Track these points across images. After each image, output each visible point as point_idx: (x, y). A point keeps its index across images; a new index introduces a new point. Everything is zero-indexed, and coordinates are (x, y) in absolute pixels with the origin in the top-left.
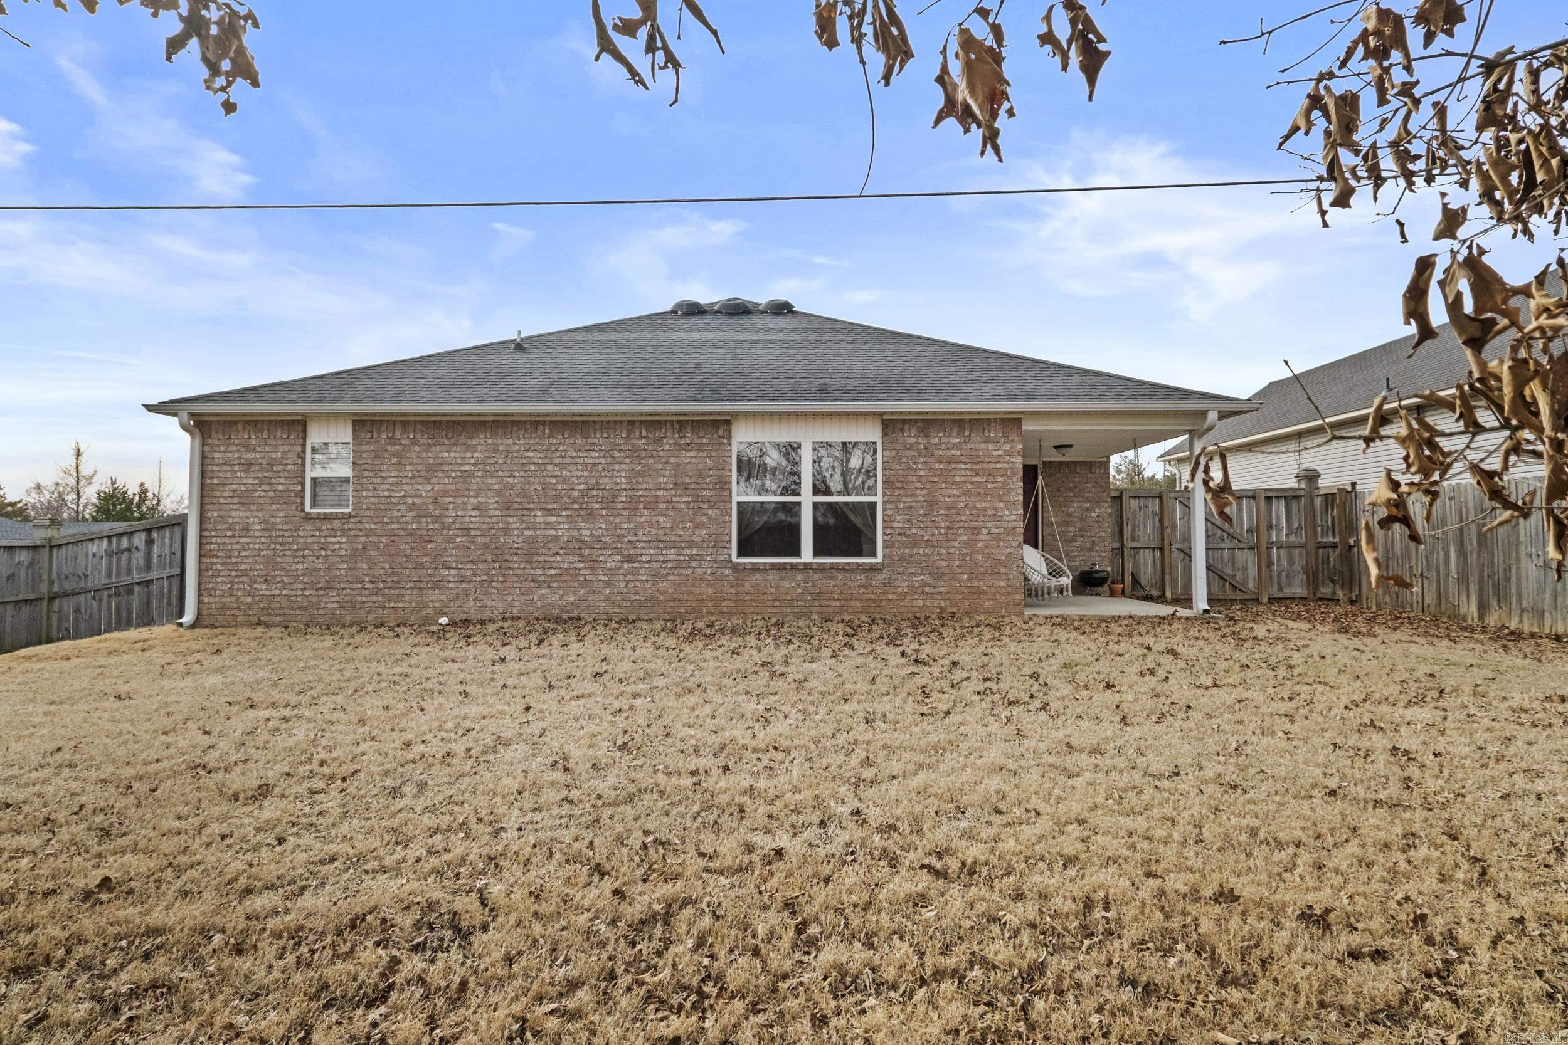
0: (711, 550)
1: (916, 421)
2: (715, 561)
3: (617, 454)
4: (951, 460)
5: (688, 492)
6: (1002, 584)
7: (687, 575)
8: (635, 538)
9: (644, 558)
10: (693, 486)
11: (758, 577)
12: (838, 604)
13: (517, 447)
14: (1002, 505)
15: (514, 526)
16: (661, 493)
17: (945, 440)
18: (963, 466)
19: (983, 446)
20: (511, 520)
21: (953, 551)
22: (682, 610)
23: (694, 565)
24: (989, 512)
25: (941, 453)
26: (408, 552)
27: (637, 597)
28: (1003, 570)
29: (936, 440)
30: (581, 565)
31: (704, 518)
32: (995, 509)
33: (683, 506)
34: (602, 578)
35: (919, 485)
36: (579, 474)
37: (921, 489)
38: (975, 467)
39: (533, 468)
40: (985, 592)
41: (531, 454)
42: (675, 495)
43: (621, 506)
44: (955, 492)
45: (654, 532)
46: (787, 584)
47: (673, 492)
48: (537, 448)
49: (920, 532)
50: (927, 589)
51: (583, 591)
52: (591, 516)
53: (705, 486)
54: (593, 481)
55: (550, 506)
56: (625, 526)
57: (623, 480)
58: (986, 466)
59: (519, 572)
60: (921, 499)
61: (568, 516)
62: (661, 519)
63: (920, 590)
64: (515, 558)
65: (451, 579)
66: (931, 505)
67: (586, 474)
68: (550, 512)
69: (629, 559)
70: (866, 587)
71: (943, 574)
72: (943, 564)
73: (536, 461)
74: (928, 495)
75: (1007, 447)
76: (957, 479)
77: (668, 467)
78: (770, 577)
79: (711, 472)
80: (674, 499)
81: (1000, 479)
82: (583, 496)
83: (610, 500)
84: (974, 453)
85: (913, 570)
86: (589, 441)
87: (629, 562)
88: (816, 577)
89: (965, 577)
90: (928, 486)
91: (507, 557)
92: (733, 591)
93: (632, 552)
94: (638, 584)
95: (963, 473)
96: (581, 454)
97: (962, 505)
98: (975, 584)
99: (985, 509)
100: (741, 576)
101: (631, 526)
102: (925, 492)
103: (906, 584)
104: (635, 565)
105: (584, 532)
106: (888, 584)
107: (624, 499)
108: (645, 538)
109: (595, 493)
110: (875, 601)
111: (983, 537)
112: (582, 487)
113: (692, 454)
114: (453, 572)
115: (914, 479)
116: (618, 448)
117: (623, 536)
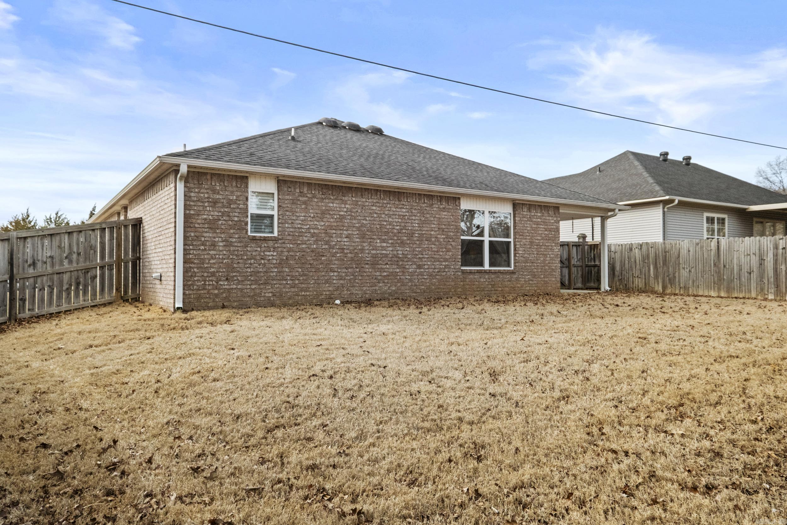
0: (453, 263)
1: (527, 204)
2: (455, 268)
3: (414, 211)
4: (538, 223)
5: (444, 233)
6: (554, 279)
7: (444, 276)
8: (421, 256)
9: (426, 267)
10: (446, 230)
11: (471, 276)
12: (500, 289)
13: (367, 204)
14: (554, 244)
15: (366, 248)
16: (433, 233)
17: (536, 214)
18: (542, 226)
19: (548, 218)
20: (365, 244)
21: (538, 264)
22: (442, 294)
23: (446, 270)
24: (550, 247)
25: (535, 220)
26: (312, 262)
27: (423, 287)
28: (554, 273)
29: (533, 214)
30: (398, 270)
31: (450, 247)
32: (552, 246)
33: (442, 240)
34: (408, 277)
35: (528, 234)
36: (397, 220)
37: (529, 236)
38: (546, 227)
39: (375, 216)
40: (548, 283)
41: (374, 208)
42: (439, 234)
43: (415, 239)
44: (539, 238)
45: (430, 253)
46: (482, 280)
47: (438, 232)
48: (378, 205)
49: (528, 256)
50: (530, 282)
51: (399, 284)
52: (403, 244)
53: (450, 230)
54: (403, 224)
55: (383, 237)
56: (417, 249)
57: (417, 225)
58: (550, 227)
59: (369, 274)
60: (528, 240)
61: (392, 243)
62: (433, 246)
63: (528, 283)
64: (367, 266)
65: (334, 278)
66: (531, 243)
67: (400, 220)
68: (383, 241)
69: (419, 267)
70: (510, 281)
71: (536, 275)
72: (535, 270)
73: (377, 212)
74: (531, 239)
75: (555, 219)
76: (540, 232)
77: (436, 219)
78: (476, 277)
79: (453, 223)
80: (439, 236)
81: (553, 233)
82: (399, 233)
83: (411, 235)
84: (545, 221)
85: (525, 273)
86: (402, 203)
87: (420, 268)
88: (493, 276)
89: (542, 276)
90: (531, 235)
91: (363, 265)
92: (462, 283)
93: (420, 263)
94: (423, 280)
95: (541, 229)
96: (398, 210)
97: (541, 244)
98: (546, 279)
99: (548, 246)
100: (465, 276)
101: (420, 249)
102: (529, 238)
103: (523, 280)
104: (422, 270)
105: (400, 252)
106: (517, 279)
107: (417, 235)
108: (426, 256)
109: (404, 231)
110: (513, 288)
111: (548, 259)
112: (398, 228)
113: (445, 213)
114: (336, 274)
115: (526, 231)
116: (414, 208)
117: (417, 255)
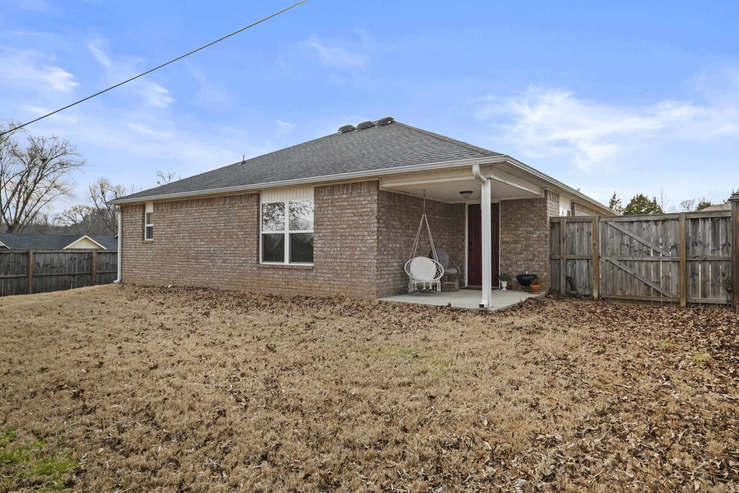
0: (250, 258)
1: (328, 186)
2: (251, 263)
3: (221, 213)
4: (343, 208)
5: (243, 230)
6: (366, 281)
7: (242, 270)
8: (225, 252)
9: (229, 261)
10: (245, 227)
11: (266, 272)
12: (295, 287)
13: (193, 212)
14: (366, 233)
15: (192, 246)
16: (234, 230)
17: (340, 196)
18: (348, 211)
19: (358, 199)
20: (191, 243)
21: (343, 260)
22: (240, 287)
23: (244, 265)
24: (361, 238)
25: (338, 204)
26: (166, 257)
27: (227, 280)
28: (367, 273)
29: (336, 197)
30: (210, 264)
31: (248, 242)
32: (363, 236)
33: (241, 236)
34: (216, 270)
35: (329, 223)
36: (210, 222)
37: (330, 225)
38: (354, 211)
39: (197, 220)
40: (358, 285)
41: (196, 214)
42: (238, 231)
43: (222, 237)
44: (345, 226)
45: (232, 249)
46: (276, 276)
47: (238, 230)
48: (198, 211)
49: (329, 250)
50: (332, 282)
51: (211, 276)
52: (213, 242)
53: (248, 226)
54: (214, 225)
55: (202, 237)
56: (223, 246)
57: (223, 225)
58: (360, 210)
59: (193, 266)
60: (329, 231)
61: (207, 242)
62: (234, 243)
63: (328, 282)
64: (193, 260)
65: (176, 268)
66: (334, 233)
67: (212, 222)
68: (202, 240)
69: (224, 261)
70: (306, 279)
71: (339, 274)
72: (338, 268)
73: (198, 217)
74: (333, 228)
75: (369, 198)
76: (346, 219)
77: (237, 217)
78: (270, 272)
79: (250, 220)
80: (239, 233)
81: (366, 218)
82: (211, 232)
83: (219, 234)
84: (353, 203)
85: (325, 271)
86: (214, 207)
87: (225, 263)
88: (287, 273)
89: (348, 276)
90: (333, 223)
91: (190, 260)
92: (257, 278)
93: (225, 258)
94: (227, 273)
95: (348, 215)
96: (211, 213)
97: (348, 234)
98: (353, 280)
99: (358, 236)
100: (260, 271)
101: (225, 246)
102: (331, 227)
103: (322, 279)
104: (226, 264)
105: (212, 249)
106: (315, 278)
107: (223, 233)
108: (229, 252)
109: (214, 231)
110: (309, 287)
111: (357, 253)
112: (210, 228)
113: (244, 211)
114: (177, 266)
115: (326, 219)
116: (221, 209)
117: (223, 251)
